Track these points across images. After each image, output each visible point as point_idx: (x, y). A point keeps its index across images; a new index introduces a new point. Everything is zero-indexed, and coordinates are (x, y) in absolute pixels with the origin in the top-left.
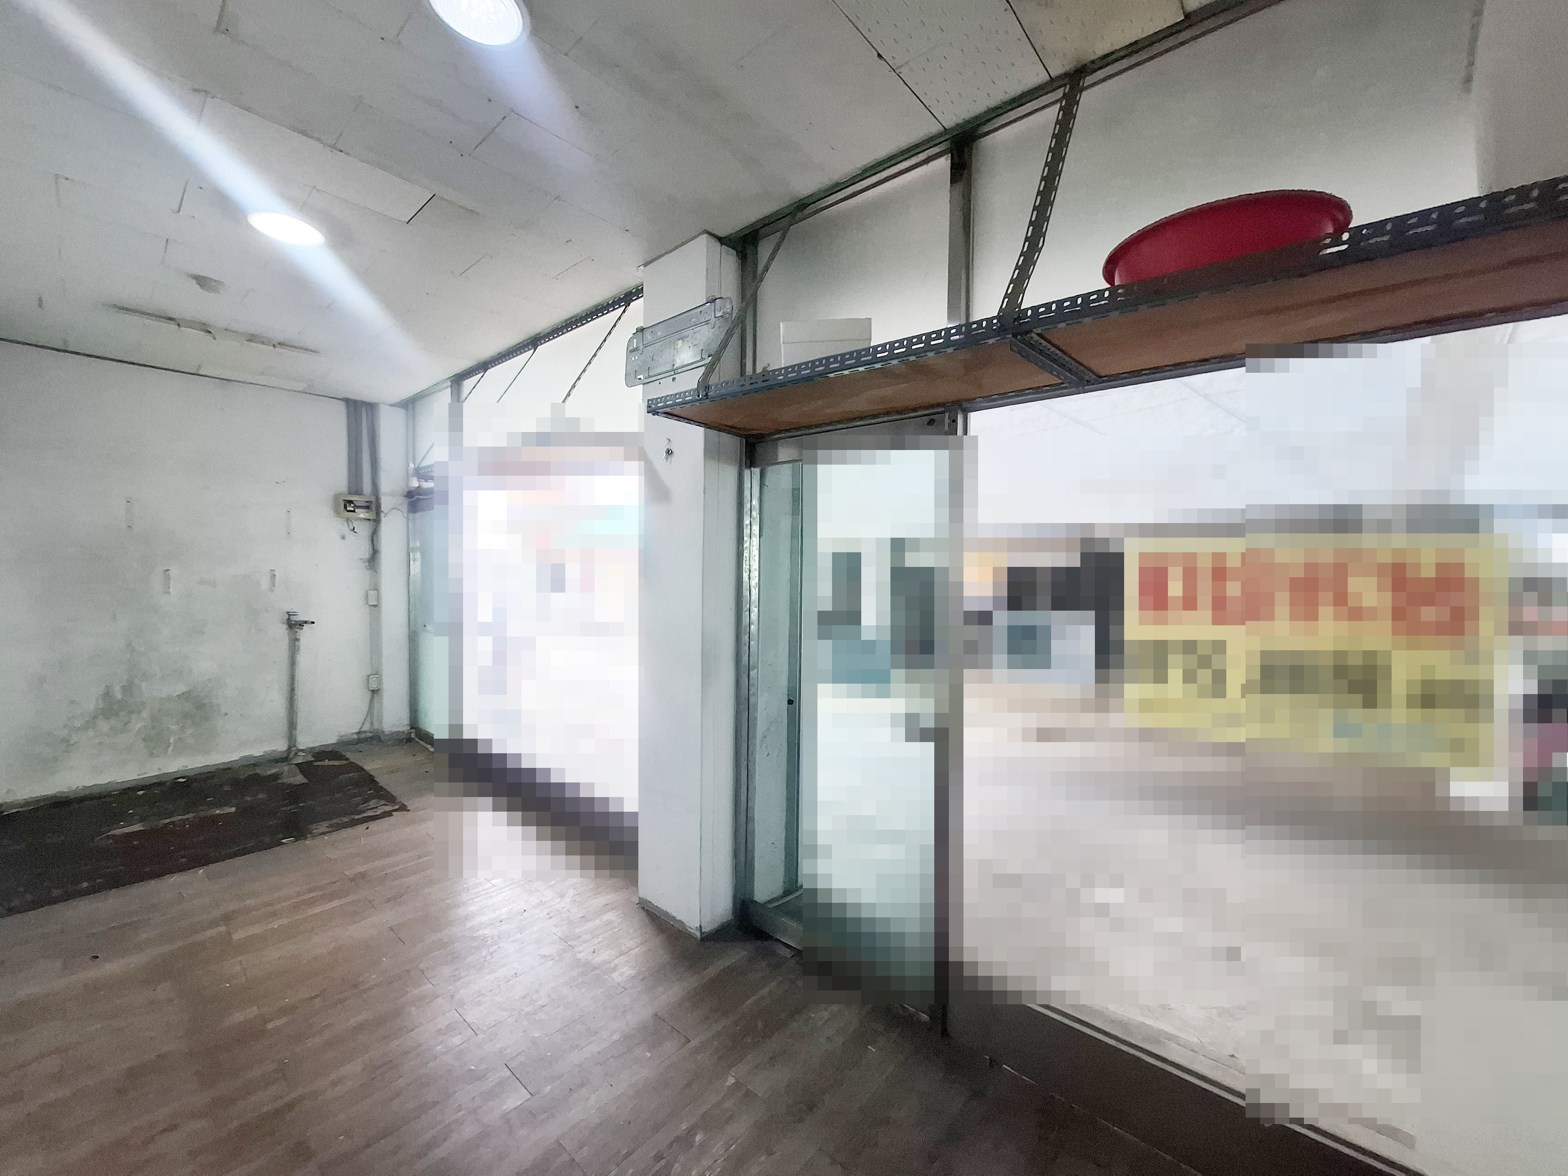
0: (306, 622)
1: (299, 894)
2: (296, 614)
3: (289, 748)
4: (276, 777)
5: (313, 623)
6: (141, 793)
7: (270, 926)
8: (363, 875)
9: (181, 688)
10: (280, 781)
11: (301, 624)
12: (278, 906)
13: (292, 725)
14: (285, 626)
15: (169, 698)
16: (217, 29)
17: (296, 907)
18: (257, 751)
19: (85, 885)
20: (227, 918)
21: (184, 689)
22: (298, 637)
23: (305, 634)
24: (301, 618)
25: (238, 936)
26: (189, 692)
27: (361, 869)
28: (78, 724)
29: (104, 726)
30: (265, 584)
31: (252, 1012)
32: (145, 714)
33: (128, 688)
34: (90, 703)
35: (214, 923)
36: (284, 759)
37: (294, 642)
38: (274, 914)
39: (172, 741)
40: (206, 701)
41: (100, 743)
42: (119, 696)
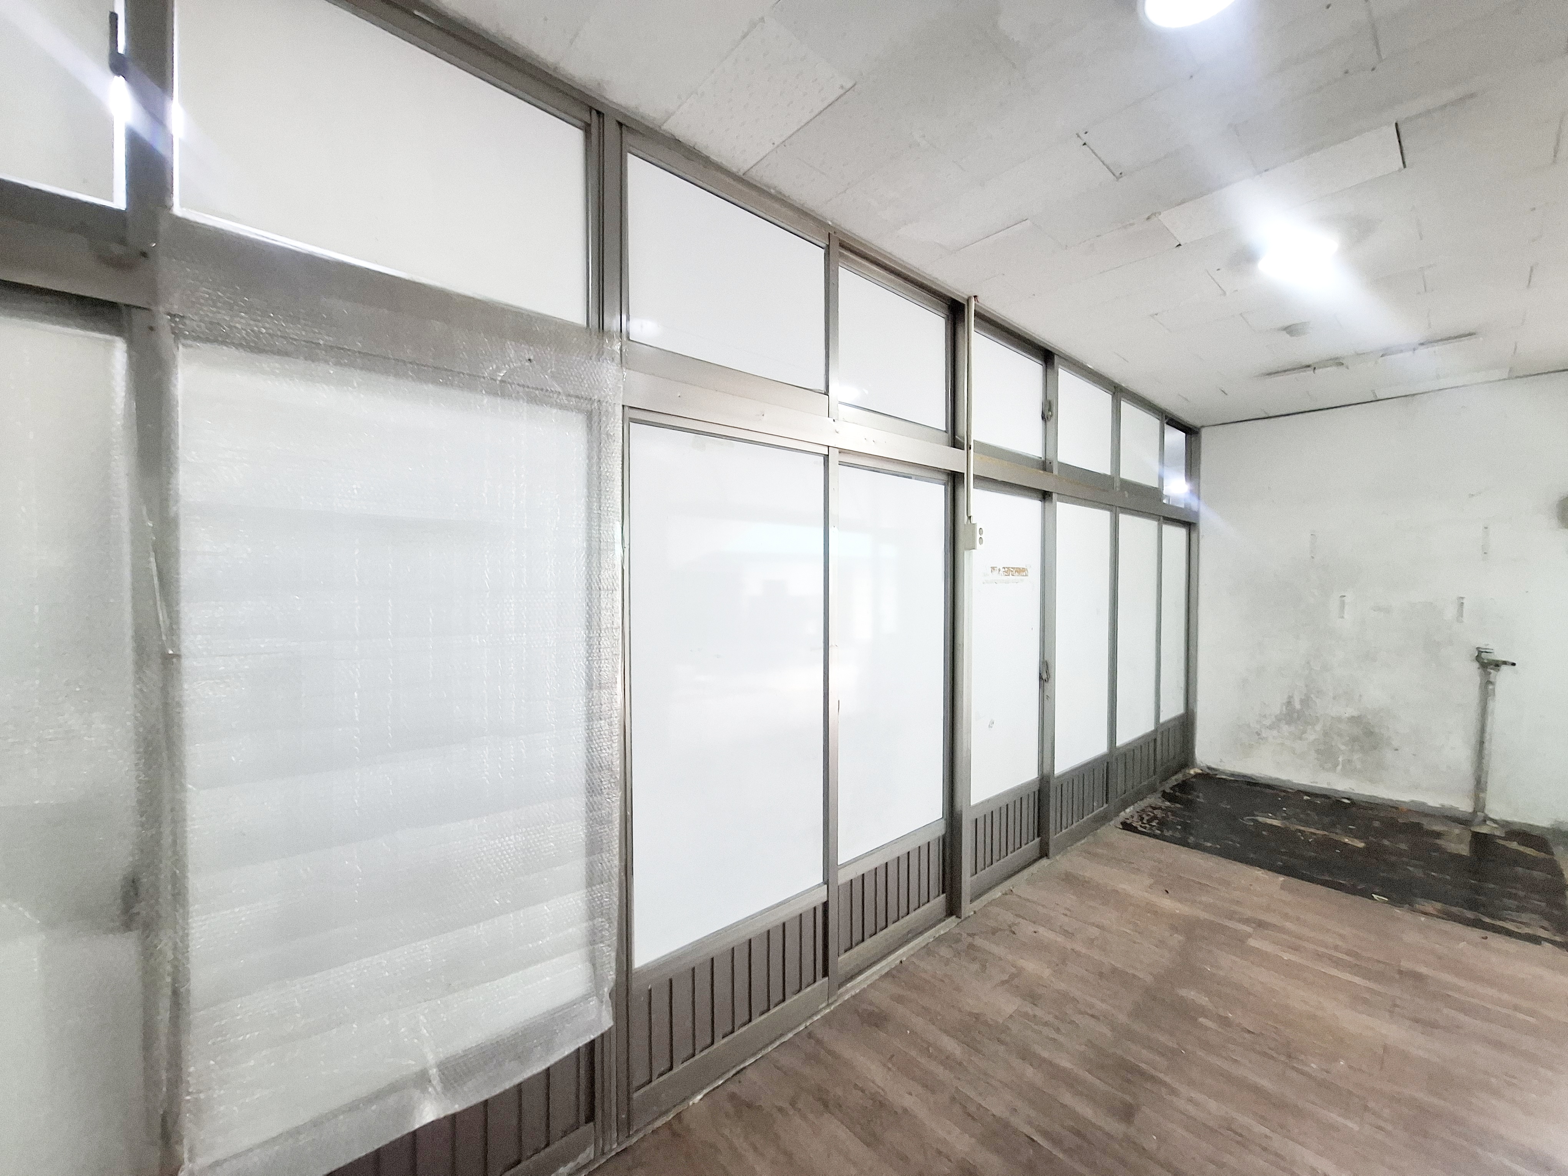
0: (1505, 663)
1: (1336, 948)
2: (1491, 651)
3: (1475, 812)
4: (1438, 835)
5: (1514, 664)
6: (1306, 798)
7: (1281, 954)
8: (1418, 977)
9: (1350, 712)
10: (1438, 841)
11: (1497, 665)
12: (1306, 944)
13: (1479, 785)
14: (1476, 665)
15: (1339, 719)
16: (1118, 178)
17: (1319, 956)
18: (1433, 801)
19: (1209, 844)
20: (1261, 925)
21: (1356, 714)
22: (1492, 680)
23: (1503, 678)
24: (1499, 656)
25: (1252, 942)
26: (1359, 717)
27: (1423, 970)
28: (1267, 722)
29: (1285, 728)
30: (1450, 613)
31: (1203, 1000)
32: (1318, 728)
33: (1306, 701)
34: (1276, 707)
35: (1247, 921)
36: (1463, 821)
37: (1487, 688)
38: (1296, 949)
39: (1340, 759)
40: (1376, 730)
41: (1282, 744)
42: (1298, 706)
